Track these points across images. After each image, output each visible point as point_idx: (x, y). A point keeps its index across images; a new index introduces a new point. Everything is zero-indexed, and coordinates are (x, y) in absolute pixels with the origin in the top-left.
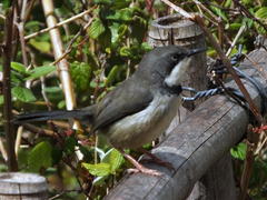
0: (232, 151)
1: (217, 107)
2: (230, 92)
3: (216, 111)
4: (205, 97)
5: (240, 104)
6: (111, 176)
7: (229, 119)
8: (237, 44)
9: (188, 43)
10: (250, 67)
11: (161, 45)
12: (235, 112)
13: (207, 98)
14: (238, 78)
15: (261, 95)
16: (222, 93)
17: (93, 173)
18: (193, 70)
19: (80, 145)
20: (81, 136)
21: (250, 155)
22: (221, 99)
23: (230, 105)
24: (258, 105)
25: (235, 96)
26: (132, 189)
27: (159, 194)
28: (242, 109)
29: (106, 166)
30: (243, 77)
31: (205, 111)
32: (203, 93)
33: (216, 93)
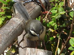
1: (32, 5)
3: (31, 7)
5: (39, 5)
7: (35, 9)
12: (37, 7)
13: (28, 3)
15: (46, 2)
16: (33, 1)
23: (36, 5)
24: (45, 5)
25: (37, 2)
26: (4, 31)
27: (12, 33)
28: (39, 6)
31: (28, 7)
32: (27, 1)
33: (31, 1)
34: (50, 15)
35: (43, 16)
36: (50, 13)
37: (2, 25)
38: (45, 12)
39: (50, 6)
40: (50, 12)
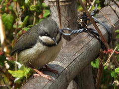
0: (92, 63)
1: (83, 39)
2: (90, 31)
3: (82, 42)
4: (76, 34)
5: (96, 38)
6: (24, 77)
7: (90, 46)
8: (95, 4)
9: (67, 3)
10: (102, 17)
11: (52, 5)
12: (93, 42)
13: (77, 34)
14: (95, 22)
15: (108, 32)
16: (86, 31)
17: (14, 76)
18: (70, 18)
19: (7, 60)
20: (8, 55)
21: (101, 66)
22: (85, 34)
23: (90, 38)
24: (106, 38)
25: (93, 33)
26: (34, 85)
27: (49, 88)
28: (97, 40)
29: (21, 72)
30: (98, 22)
31: (76, 41)
32: (75, 31)
33: (83, 31)
34: (116, 57)
35: (104, 58)
36: (117, 53)
37: (31, 74)
38: (107, 51)
39: (115, 40)
40: (117, 50)
